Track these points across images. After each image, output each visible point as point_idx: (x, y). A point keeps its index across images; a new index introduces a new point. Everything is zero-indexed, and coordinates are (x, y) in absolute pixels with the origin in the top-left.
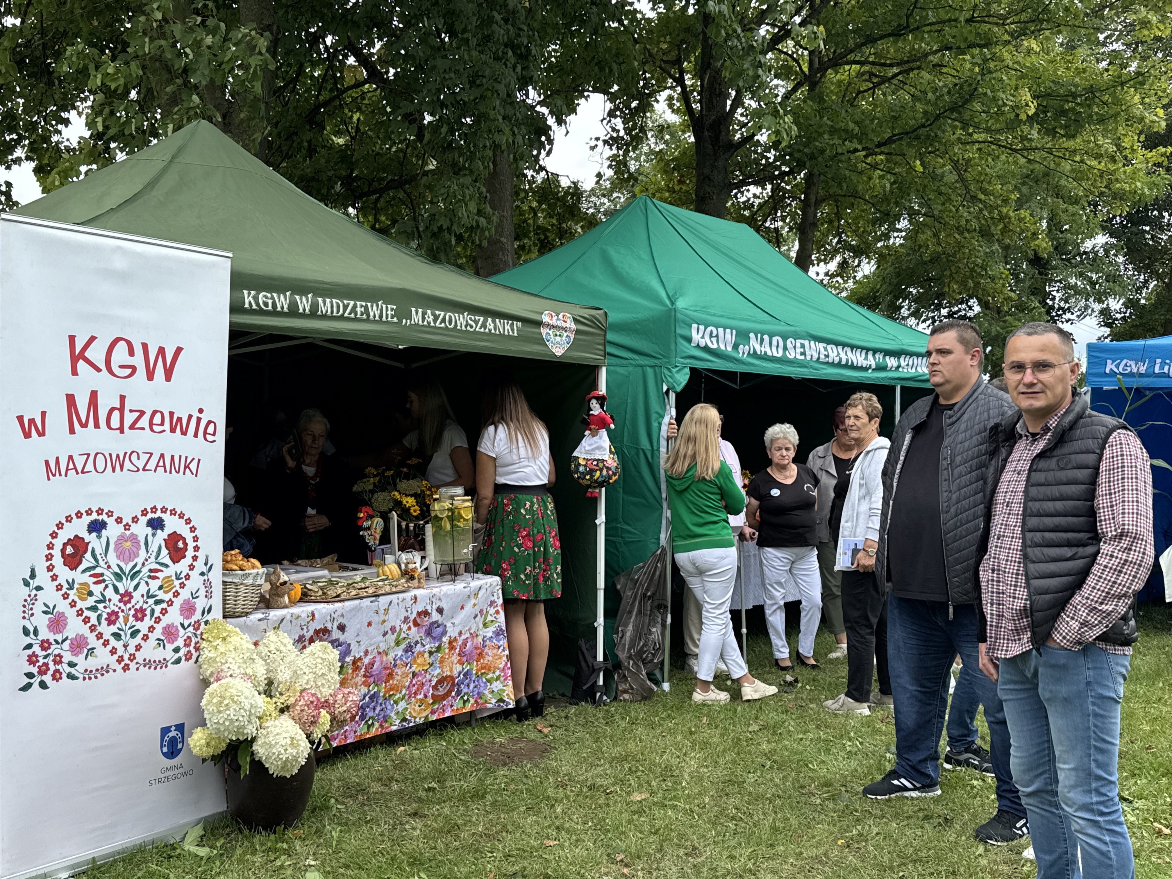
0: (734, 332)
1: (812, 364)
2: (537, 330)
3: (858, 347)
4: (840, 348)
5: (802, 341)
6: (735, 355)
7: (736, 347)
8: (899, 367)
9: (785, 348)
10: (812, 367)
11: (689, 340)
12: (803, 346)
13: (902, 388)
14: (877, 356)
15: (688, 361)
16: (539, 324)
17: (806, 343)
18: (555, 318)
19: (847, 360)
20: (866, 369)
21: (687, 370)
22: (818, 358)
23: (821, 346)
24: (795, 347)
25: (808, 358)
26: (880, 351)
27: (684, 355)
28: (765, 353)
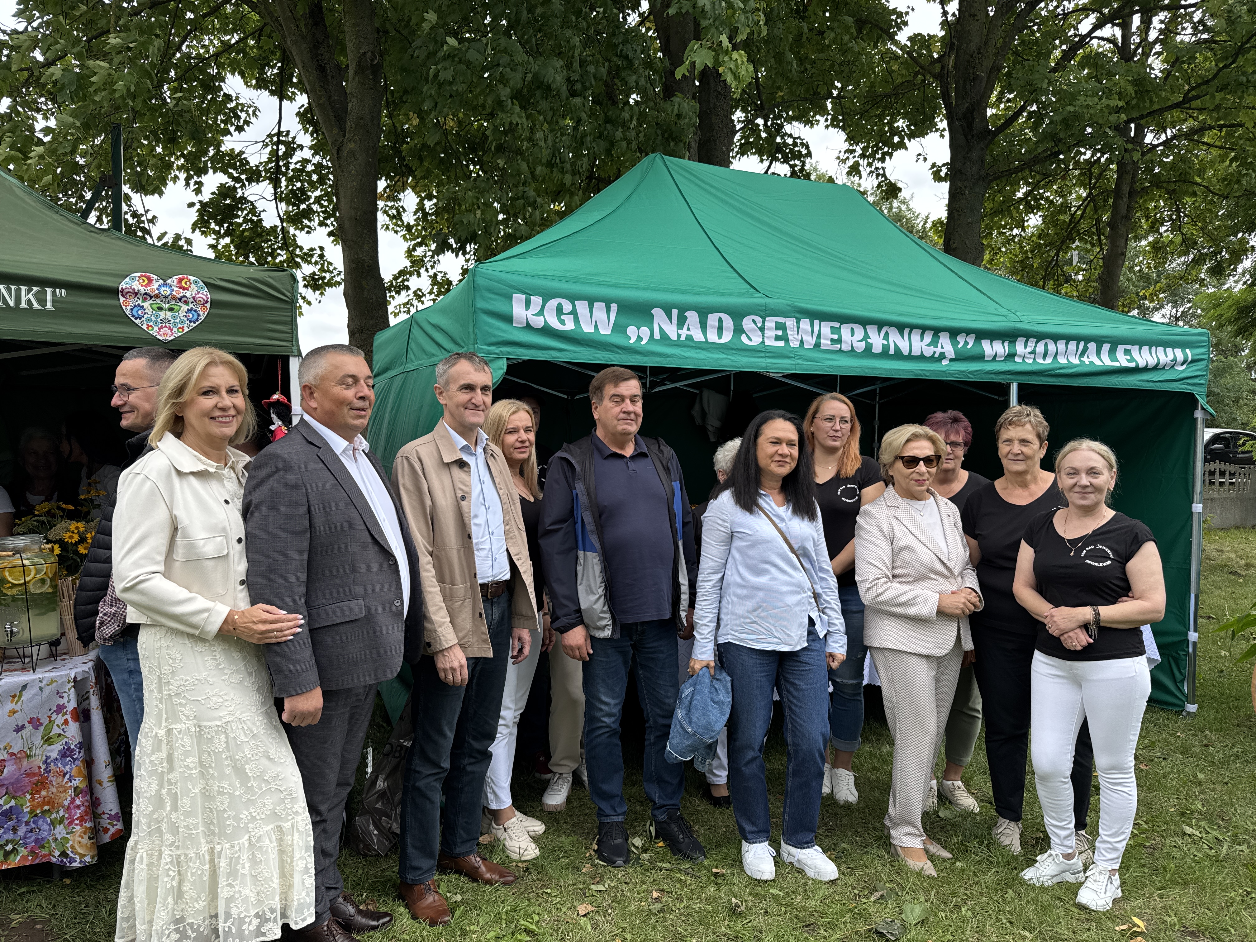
0: (614, 307)
1: (802, 353)
2: (113, 302)
3: (912, 327)
4: (872, 331)
5: (781, 320)
6: (618, 340)
7: (619, 328)
8: (1011, 356)
9: (739, 330)
10: (800, 357)
11: (508, 319)
12: (781, 327)
13: (1021, 387)
14: (961, 339)
15: (504, 349)
16: (114, 292)
17: (790, 323)
18: (155, 285)
19: (886, 348)
20: (933, 359)
21: (503, 365)
22: (817, 345)
23: (826, 328)
24: (762, 329)
25: (794, 344)
26: (968, 332)
27: (493, 340)
28: (689, 338)
